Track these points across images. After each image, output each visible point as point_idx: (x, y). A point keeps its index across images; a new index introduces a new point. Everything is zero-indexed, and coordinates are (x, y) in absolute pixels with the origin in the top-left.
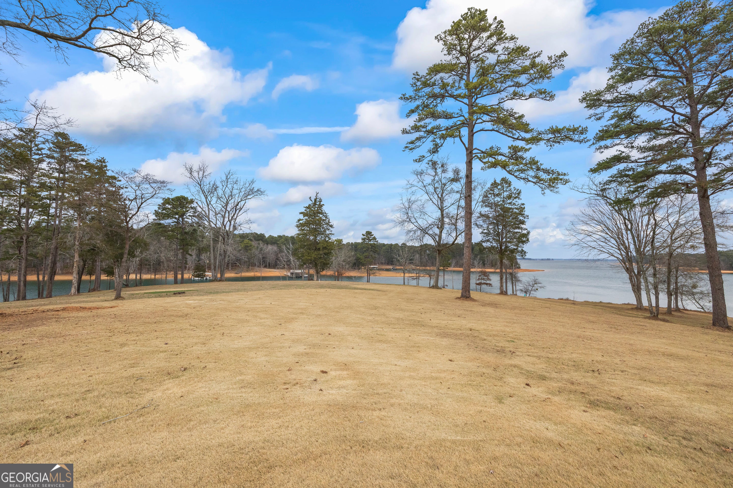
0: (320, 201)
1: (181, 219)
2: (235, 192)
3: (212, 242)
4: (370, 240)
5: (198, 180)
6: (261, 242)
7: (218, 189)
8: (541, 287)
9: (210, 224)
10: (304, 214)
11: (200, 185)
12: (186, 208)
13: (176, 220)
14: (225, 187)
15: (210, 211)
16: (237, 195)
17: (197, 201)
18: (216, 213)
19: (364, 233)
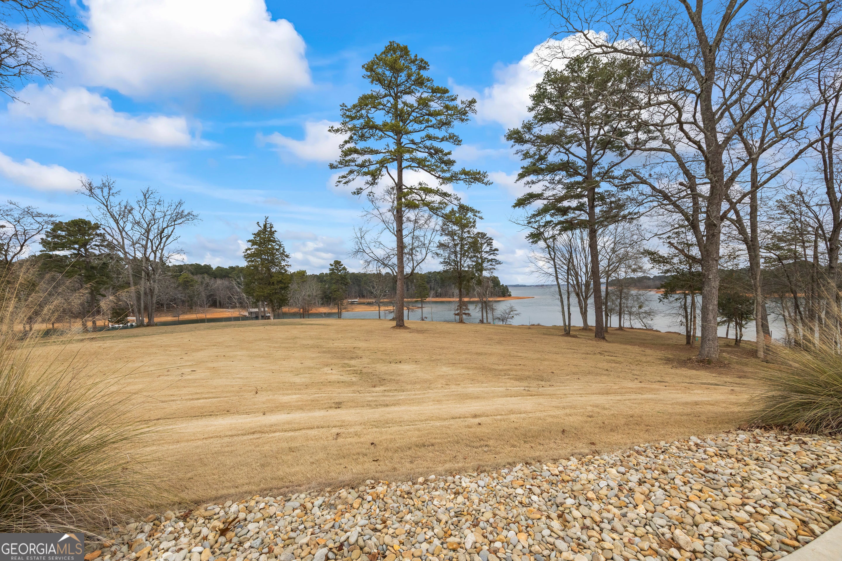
0: (271, 227)
1: (82, 250)
2: (158, 215)
3: (131, 279)
4: (340, 271)
5: (103, 199)
6: (206, 276)
7: (133, 212)
8: (516, 314)
9: (126, 256)
10: (253, 242)
11: (107, 206)
12: (89, 235)
13: (76, 252)
14: (143, 208)
15: (125, 240)
16: (162, 220)
17: (104, 227)
18: (133, 242)
19: (332, 263)
